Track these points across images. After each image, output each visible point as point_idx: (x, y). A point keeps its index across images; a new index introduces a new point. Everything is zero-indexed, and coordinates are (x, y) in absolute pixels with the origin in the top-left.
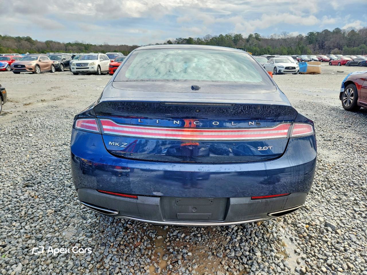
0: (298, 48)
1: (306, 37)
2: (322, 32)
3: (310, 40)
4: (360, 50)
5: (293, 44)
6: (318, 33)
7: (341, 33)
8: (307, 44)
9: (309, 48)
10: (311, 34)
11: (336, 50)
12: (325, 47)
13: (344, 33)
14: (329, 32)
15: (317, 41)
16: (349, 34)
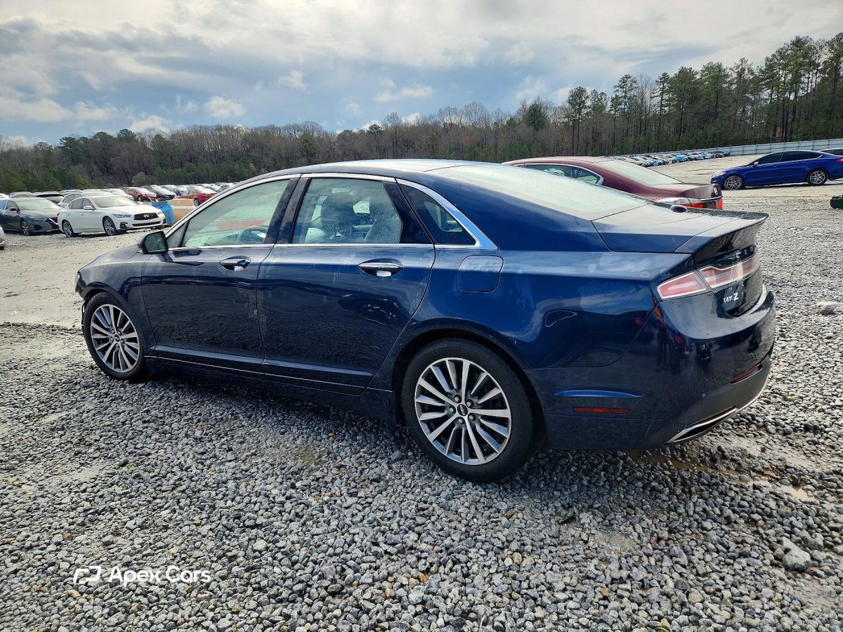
0: (51, 174)
1: (60, 147)
2: (95, 137)
3: (73, 156)
4: (188, 174)
5: (33, 165)
6: (84, 139)
7: (137, 141)
8: (69, 165)
9: (77, 171)
10: (70, 142)
11: (141, 175)
12: (115, 169)
13: (143, 140)
14: (110, 137)
15: (88, 156)
16: (153, 142)
